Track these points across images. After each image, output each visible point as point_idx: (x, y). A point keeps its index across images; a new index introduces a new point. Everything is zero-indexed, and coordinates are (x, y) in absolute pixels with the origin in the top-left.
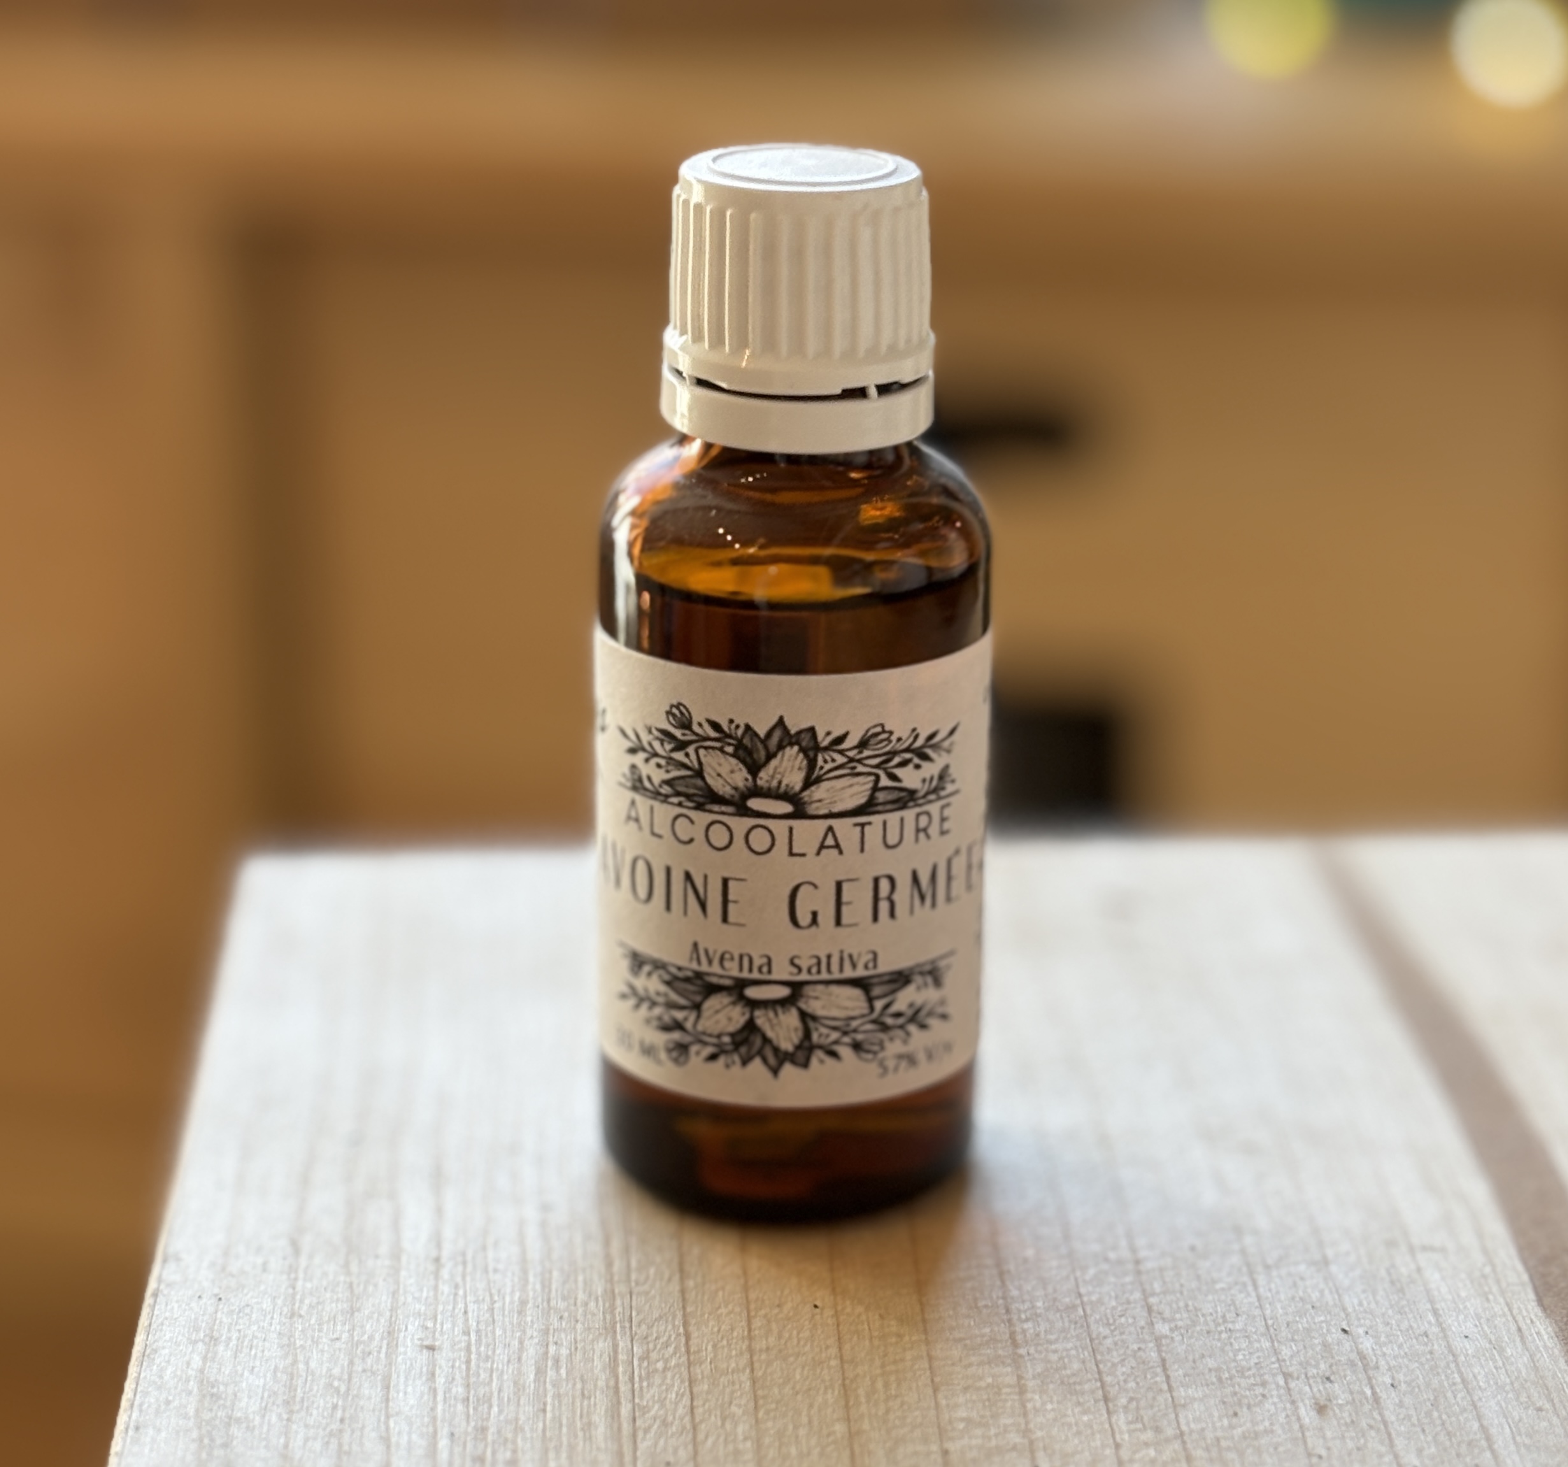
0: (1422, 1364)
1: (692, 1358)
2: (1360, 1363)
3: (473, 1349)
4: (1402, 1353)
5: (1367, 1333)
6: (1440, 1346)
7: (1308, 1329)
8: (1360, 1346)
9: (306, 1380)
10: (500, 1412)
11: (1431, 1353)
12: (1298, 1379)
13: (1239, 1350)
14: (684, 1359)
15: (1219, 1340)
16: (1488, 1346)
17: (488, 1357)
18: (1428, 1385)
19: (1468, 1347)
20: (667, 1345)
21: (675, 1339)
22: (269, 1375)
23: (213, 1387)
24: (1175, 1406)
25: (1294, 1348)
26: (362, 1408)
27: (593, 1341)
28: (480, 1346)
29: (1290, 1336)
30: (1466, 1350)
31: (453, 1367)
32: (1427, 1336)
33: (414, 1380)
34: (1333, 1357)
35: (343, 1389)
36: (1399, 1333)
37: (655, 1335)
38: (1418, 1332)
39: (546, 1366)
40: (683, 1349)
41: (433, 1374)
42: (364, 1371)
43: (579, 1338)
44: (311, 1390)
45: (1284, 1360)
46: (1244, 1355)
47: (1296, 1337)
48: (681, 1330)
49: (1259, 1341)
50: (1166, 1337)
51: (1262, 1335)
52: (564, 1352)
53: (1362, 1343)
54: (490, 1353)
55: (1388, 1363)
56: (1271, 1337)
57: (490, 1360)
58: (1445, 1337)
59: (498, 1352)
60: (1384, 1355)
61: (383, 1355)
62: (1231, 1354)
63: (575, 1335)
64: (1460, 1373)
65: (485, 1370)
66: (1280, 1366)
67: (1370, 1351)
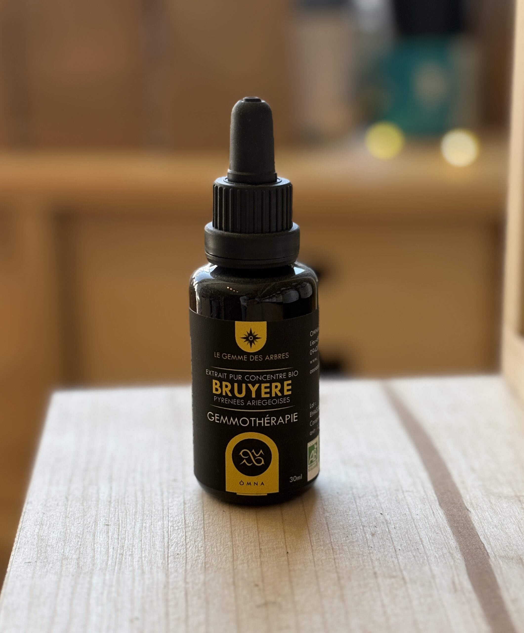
0: (404, 522)
1: (186, 526)
2: (385, 522)
3: (120, 525)
4: (398, 519)
5: (388, 514)
6: (409, 517)
7: (370, 514)
8: (386, 518)
9: (70, 535)
10: (128, 542)
11: (406, 519)
12: (367, 527)
13: (350, 520)
14: (183, 527)
15: (344, 517)
16: (424, 517)
17: (125, 527)
18: (405, 528)
19: (418, 517)
20: (179, 522)
21: (181, 521)
22: (58, 534)
23: (42, 537)
24: (330, 535)
25: (366, 519)
26: (87, 542)
27: (156, 522)
28: (123, 524)
29: (365, 516)
30: (417, 518)
31: (114, 530)
32: (406, 515)
33: (102, 534)
34: (377, 521)
35: (81, 537)
36: (397, 514)
37: (175, 520)
38: (403, 513)
39: (142, 529)
40: (184, 524)
41: (108, 532)
42: (87, 532)
43: (152, 521)
44: (71, 537)
45: (363, 522)
46: (351, 521)
47: (367, 516)
48: (183, 518)
49: (356, 517)
50: (328, 517)
51: (357, 515)
52: (148, 525)
53: (386, 517)
54: (125, 526)
55: (394, 522)
56: (359, 516)
57: (125, 528)
58: (411, 515)
59: (128, 526)
60: (393, 520)
61: (93, 527)
62: (347, 521)
63: (151, 520)
64: (415, 524)
65: (124, 531)
66: (362, 524)
67: (389, 519)
